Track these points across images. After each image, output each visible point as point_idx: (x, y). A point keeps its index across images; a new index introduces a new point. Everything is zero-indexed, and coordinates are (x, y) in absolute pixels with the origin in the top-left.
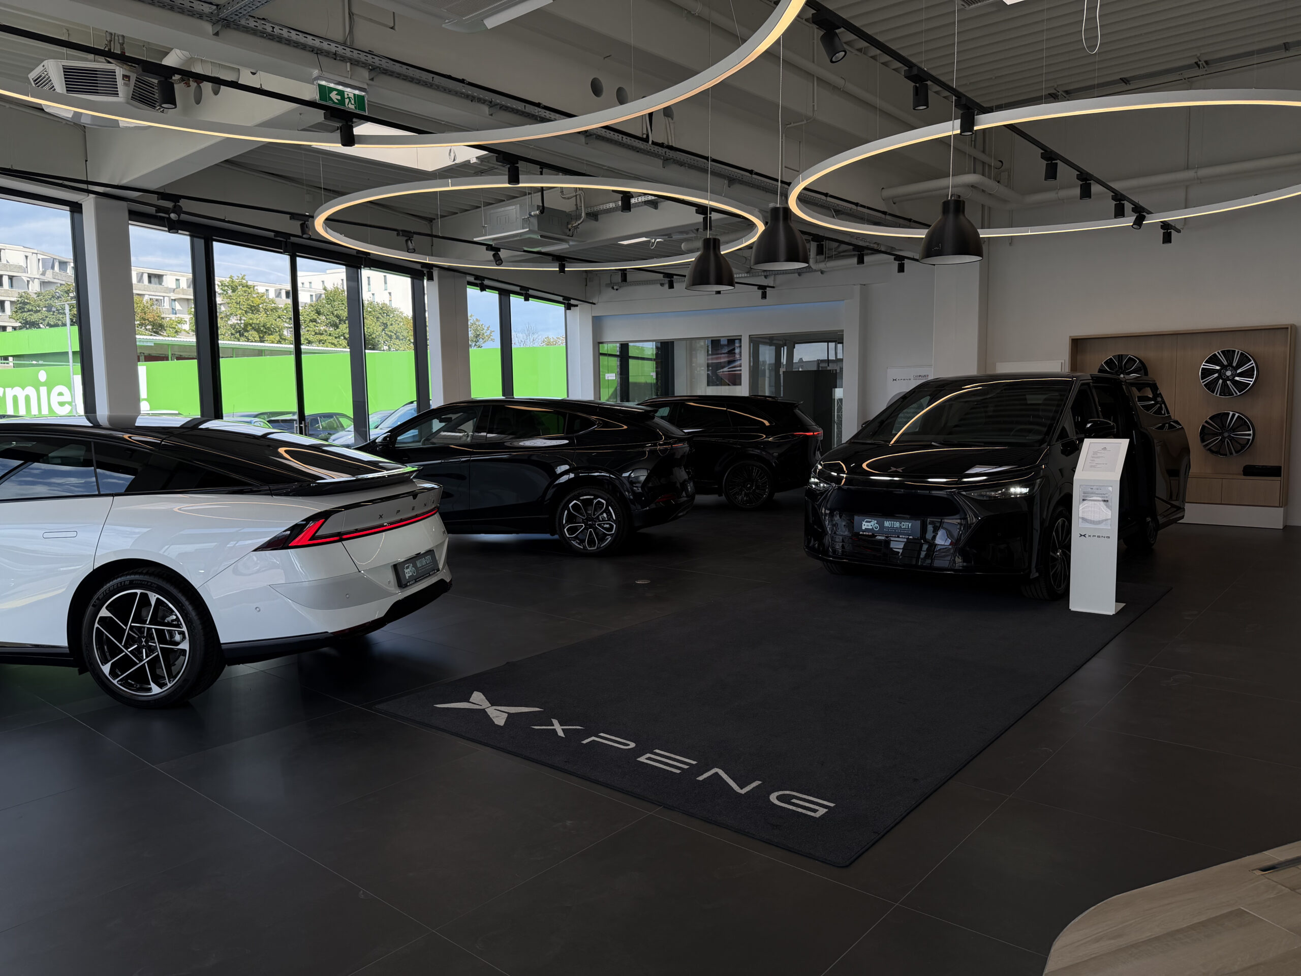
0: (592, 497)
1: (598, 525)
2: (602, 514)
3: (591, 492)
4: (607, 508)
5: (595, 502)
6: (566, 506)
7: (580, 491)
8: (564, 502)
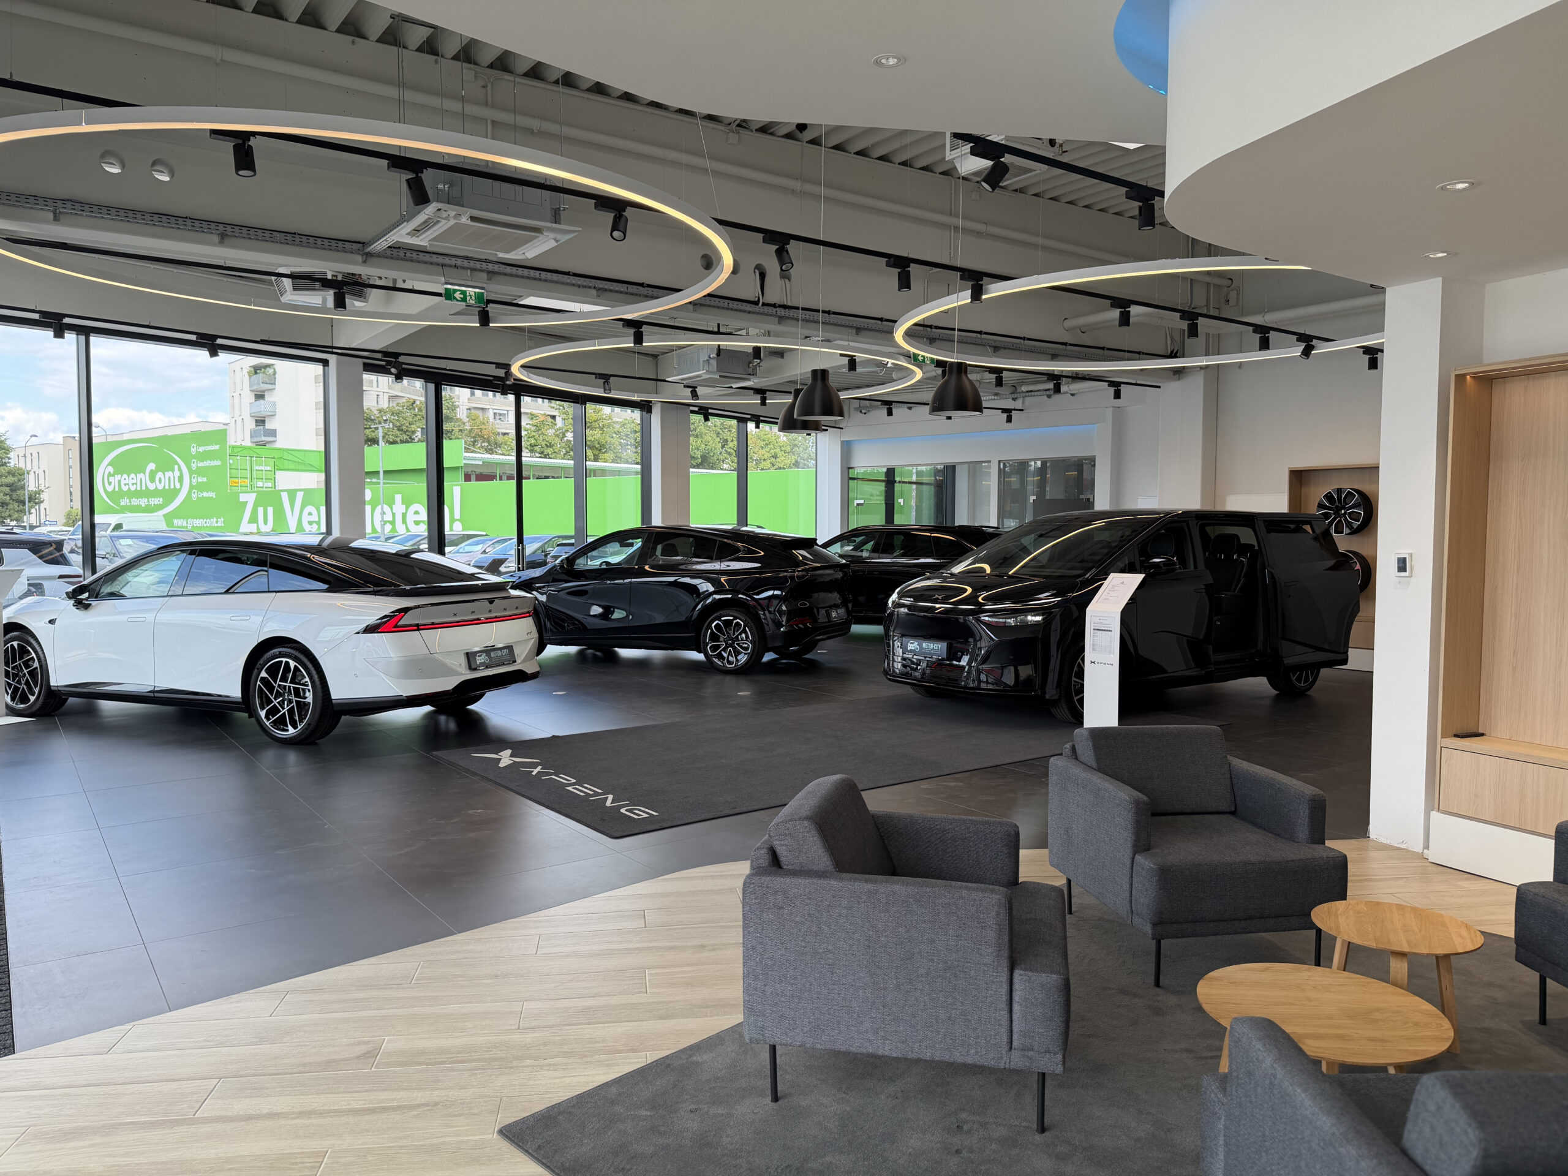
0: (731, 618)
1: (737, 644)
2: (740, 634)
3: (731, 613)
4: (744, 629)
5: (735, 621)
6: (710, 626)
7: (722, 612)
8: (708, 622)
